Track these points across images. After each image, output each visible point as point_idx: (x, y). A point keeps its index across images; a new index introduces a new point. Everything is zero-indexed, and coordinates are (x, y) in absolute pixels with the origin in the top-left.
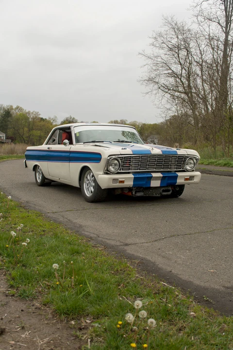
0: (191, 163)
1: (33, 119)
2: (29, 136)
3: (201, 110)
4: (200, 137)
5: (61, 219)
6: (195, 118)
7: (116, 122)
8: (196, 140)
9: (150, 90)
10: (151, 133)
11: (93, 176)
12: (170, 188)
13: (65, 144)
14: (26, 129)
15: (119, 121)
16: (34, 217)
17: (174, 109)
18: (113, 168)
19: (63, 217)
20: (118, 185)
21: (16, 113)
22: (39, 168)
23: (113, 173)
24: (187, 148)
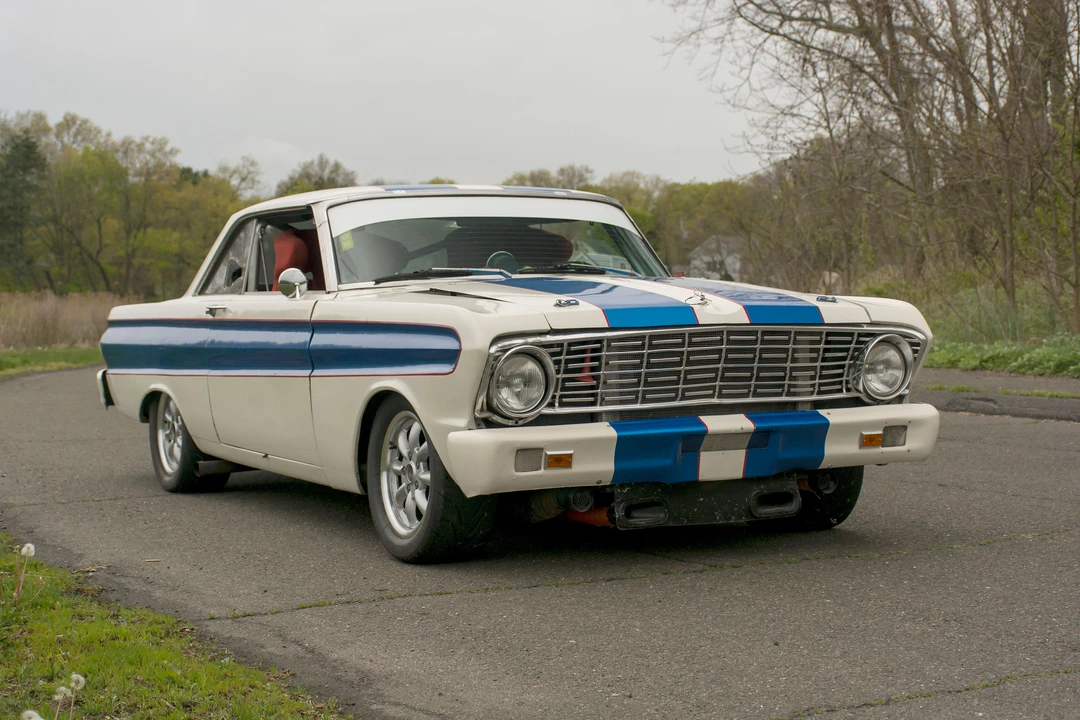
0: (888, 364)
1: (147, 173)
2: (130, 256)
3: (940, 112)
4: (938, 236)
5: (273, 648)
6: (915, 146)
7: (539, 179)
8: (924, 257)
9: (694, 25)
10: (709, 227)
11: (423, 437)
12: (792, 486)
13: (288, 289)
14: (113, 224)
15: (554, 172)
16: (142, 641)
17: (809, 110)
18: (518, 395)
19: (282, 636)
20: (541, 477)
21: (64, 147)
22: (167, 405)
23: (518, 422)
24: (879, 294)
